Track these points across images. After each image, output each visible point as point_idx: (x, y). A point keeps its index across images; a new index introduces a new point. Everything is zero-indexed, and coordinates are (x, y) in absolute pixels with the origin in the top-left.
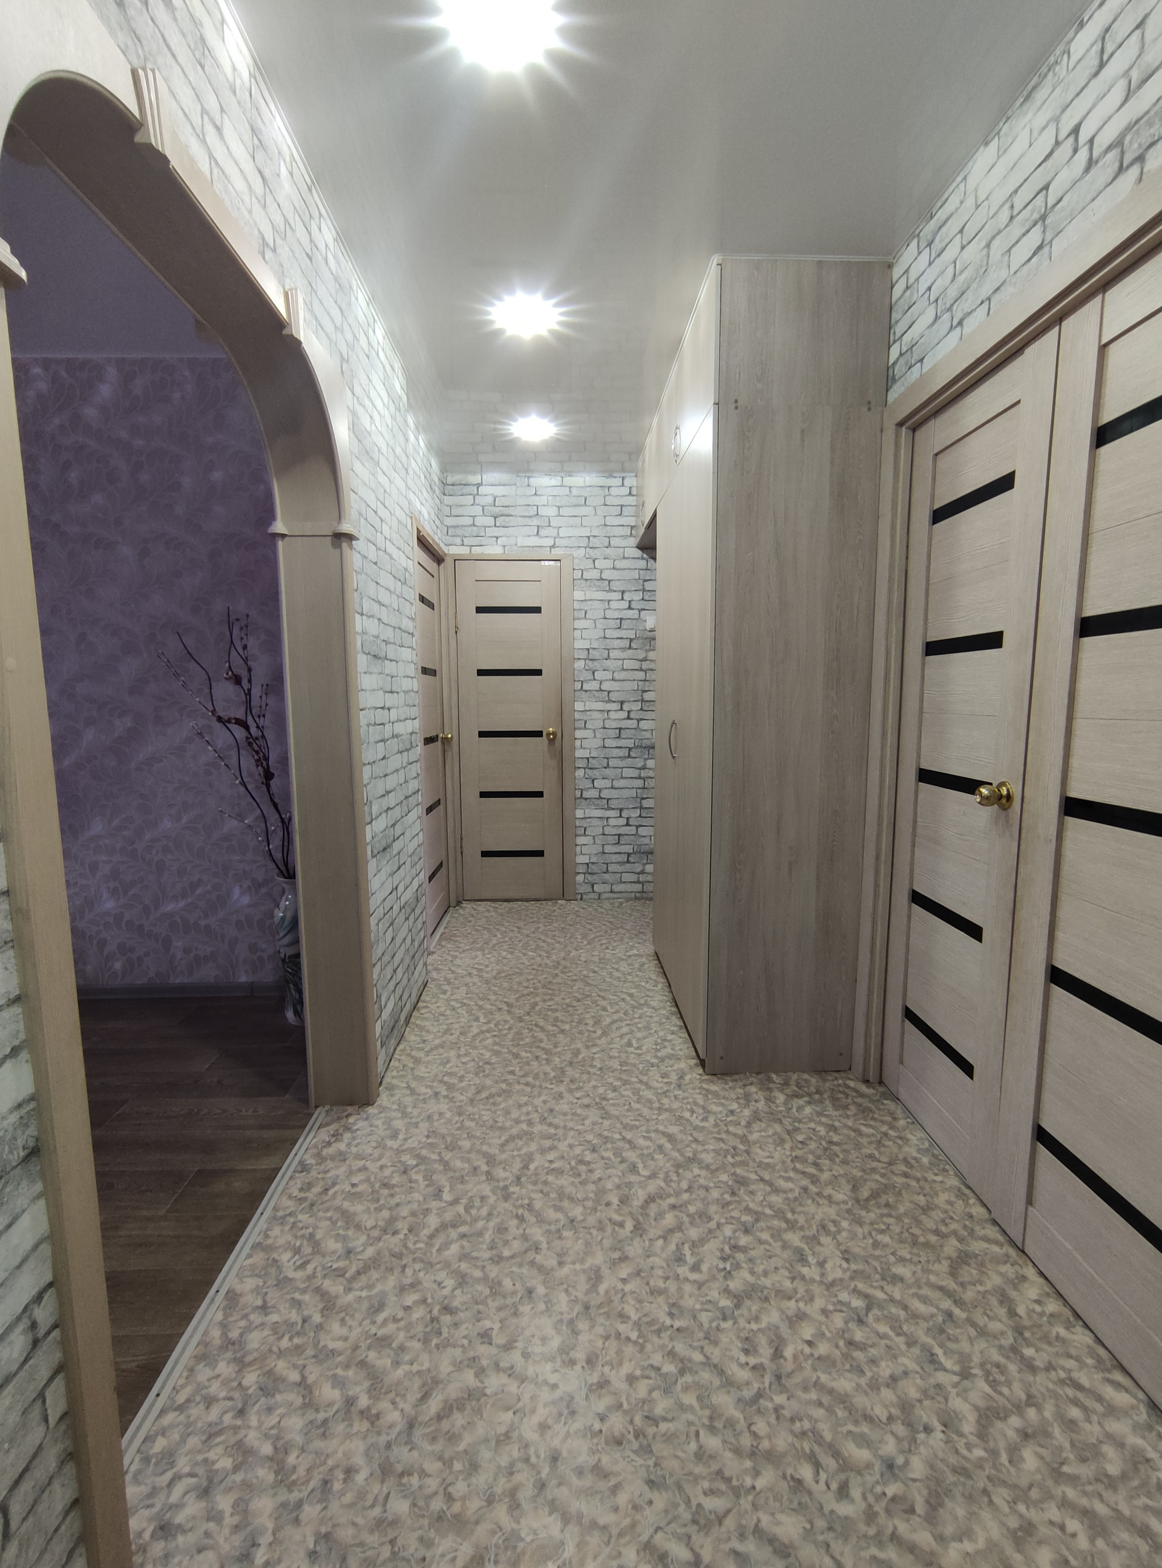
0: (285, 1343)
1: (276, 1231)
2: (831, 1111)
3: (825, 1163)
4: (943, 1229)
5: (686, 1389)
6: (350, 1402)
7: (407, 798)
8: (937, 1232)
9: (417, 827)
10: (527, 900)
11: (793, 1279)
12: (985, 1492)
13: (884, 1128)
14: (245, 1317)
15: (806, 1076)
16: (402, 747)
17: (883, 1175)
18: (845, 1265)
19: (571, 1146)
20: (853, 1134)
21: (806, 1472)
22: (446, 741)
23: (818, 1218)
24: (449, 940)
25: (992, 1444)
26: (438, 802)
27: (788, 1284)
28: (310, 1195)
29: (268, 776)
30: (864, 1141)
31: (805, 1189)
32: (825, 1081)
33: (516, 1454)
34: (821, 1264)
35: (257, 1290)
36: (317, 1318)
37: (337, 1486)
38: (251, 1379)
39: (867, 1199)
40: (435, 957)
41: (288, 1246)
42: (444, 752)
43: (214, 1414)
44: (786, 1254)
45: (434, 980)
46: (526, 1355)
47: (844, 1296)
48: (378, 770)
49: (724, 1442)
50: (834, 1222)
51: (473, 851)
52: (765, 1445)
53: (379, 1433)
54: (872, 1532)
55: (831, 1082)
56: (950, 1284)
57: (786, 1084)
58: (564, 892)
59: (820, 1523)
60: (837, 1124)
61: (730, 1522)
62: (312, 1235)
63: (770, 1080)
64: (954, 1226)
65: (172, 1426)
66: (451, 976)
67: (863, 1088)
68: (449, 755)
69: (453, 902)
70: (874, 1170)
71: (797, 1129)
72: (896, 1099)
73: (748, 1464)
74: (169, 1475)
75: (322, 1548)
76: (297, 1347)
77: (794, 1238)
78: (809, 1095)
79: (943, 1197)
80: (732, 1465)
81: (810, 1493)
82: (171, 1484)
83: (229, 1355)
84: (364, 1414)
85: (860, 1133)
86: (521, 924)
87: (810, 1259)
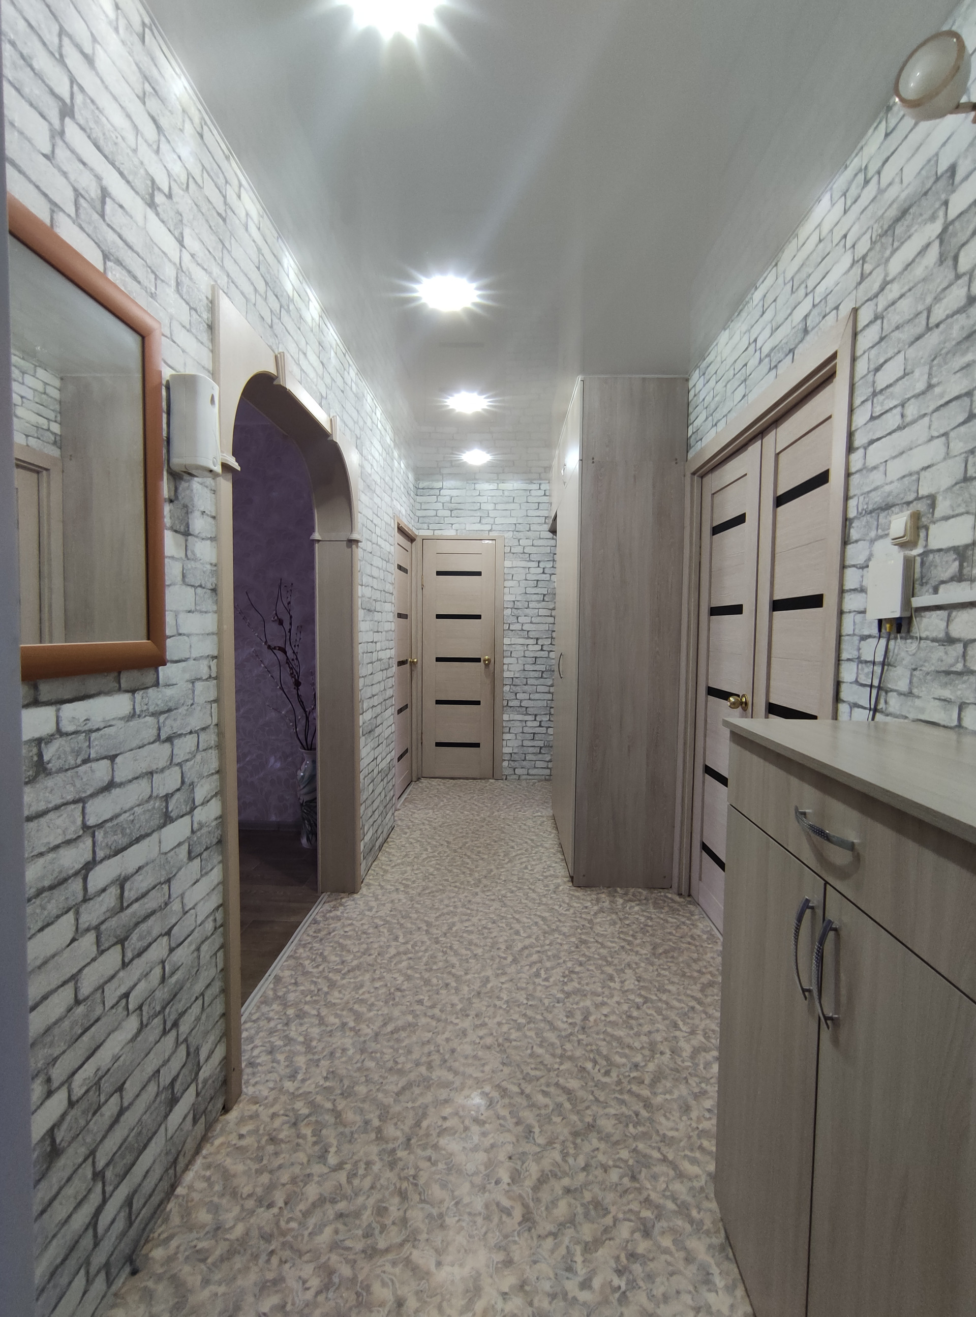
0: (308, 998)
1: (301, 950)
2: (652, 910)
3: (639, 935)
4: (704, 970)
5: (530, 1029)
6: (344, 1025)
7: (385, 700)
8: (699, 971)
9: (391, 721)
10: (467, 779)
11: (603, 988)
12: (686, 1078)
13: (683, 920)
14: (286, 987)
15: (640, 890)
16: (383, 667)
17: (674, 943)
18: (636, 983)
19: (480, 920)
20: (662, 922)
21: (589, 1066)
22: (413, 664)
23: (626, 961)
24: (410, 802)
25: (697, 1061)
26: (406, 706)
27: (600, 990)
28: (320, 935)
29: (297, 684)
30: (668, 925)
31: (623, 947)
32: (652, 893)
33: (432, 1048)
34: (622, 982)
35: (291, 976)
36: (326, 989)
37: (338, 1055)
38: (291, 1012)
39: (661, 954)
40: (400, 812)
41: (308, 958)
42: (411, 671)
43: (272, 1024)
44: (602, 976)
45: (398, 826)
46: (442, 1011)
47: (632, 997)
48: (368, 681)
49: (547, 1051)
50: (636, 963)
51: (429, 743)
52: (569, 1053)
53: (360, 1037)
54: (618, 1088)
55: (656, 894)
56: (699, 995)
57: (626, 894)
58: (494, 774)
59: (591, 1084)
60: (653, 916)
61: (543, 1081)
62: (322, 953)
63: (616, 891)
64: (711, 969)
65: (250, 1028)
66: (410, 824)
67: (677, 898)
68: (414, 674)
69: (414, 779)
70: (670, 940)
71: (626, 918)
72: (698, 904)
73: (558, 1060)
74: (251, 1046)
75: (330, 1076)
76: (315, 1001)
77: (609, 970)
78: (640, 900)
79: (709, 955)
80: (548, 1059)
81: (589, 1073)
82: (252, 1049)
83: (278, 1002)
84: (351, 1029)
85: (667, 922)
86: (461, 794)
87: (616, 979)
